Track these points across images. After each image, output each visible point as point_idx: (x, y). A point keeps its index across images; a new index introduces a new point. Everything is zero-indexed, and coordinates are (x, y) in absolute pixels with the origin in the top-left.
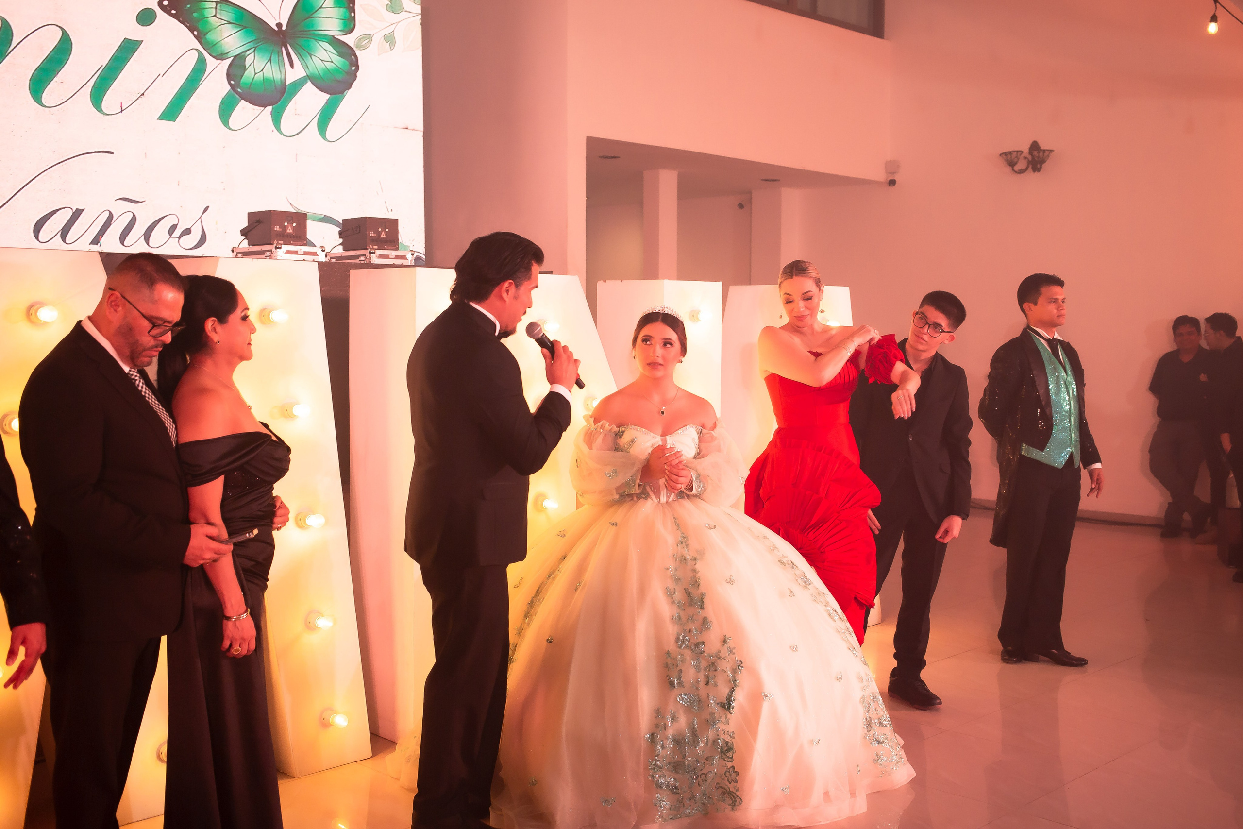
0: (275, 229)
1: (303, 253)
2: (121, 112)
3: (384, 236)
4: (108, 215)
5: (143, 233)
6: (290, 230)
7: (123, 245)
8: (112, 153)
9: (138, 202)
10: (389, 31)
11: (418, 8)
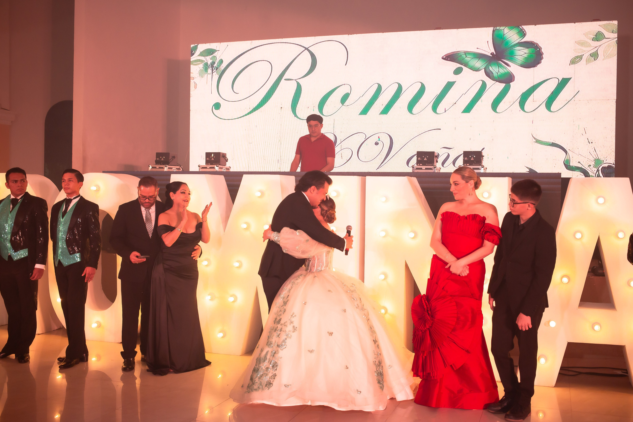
0: (419, 159)
1: (425, 169)
2: (445, 112)
3: (473, 159)
4: (447, 155)
5: (452, 161)
6: (425, 159)
7: (443, 167)
8: (440, 129)
9: (451, 148)
10: (596, 49)
11: (616, 35)
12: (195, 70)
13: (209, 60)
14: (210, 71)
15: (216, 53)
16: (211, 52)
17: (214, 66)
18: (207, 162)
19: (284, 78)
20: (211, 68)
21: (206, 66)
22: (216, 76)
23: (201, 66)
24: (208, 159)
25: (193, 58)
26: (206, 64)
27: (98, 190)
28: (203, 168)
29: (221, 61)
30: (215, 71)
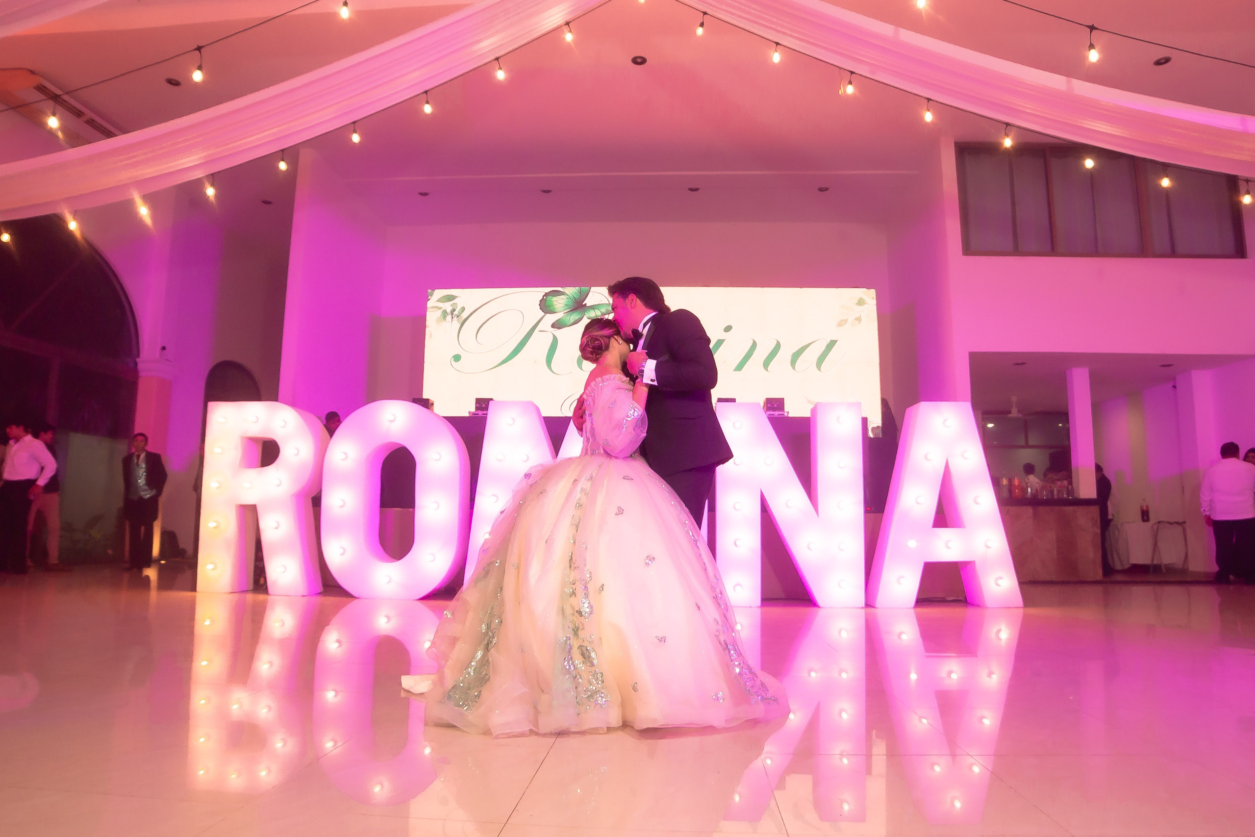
10: (858, 315)
11: (875, 302)
12: (432, 317)
13: (448, 307)
14: (449, 318)
15: (457, 299)
16: (451, 298)
17: (454, 313)
18: (477, 408)
19: (539, 328)
20: (451, 316)
21: (445, 313)
22: (456, 324)
23: (439, 312)
24: (478, 405)
25: (430, 304)
26: (445, 312)
27: (393, 421)
28: (474, 414)
29: (463, 309)
30: (455, 318)
